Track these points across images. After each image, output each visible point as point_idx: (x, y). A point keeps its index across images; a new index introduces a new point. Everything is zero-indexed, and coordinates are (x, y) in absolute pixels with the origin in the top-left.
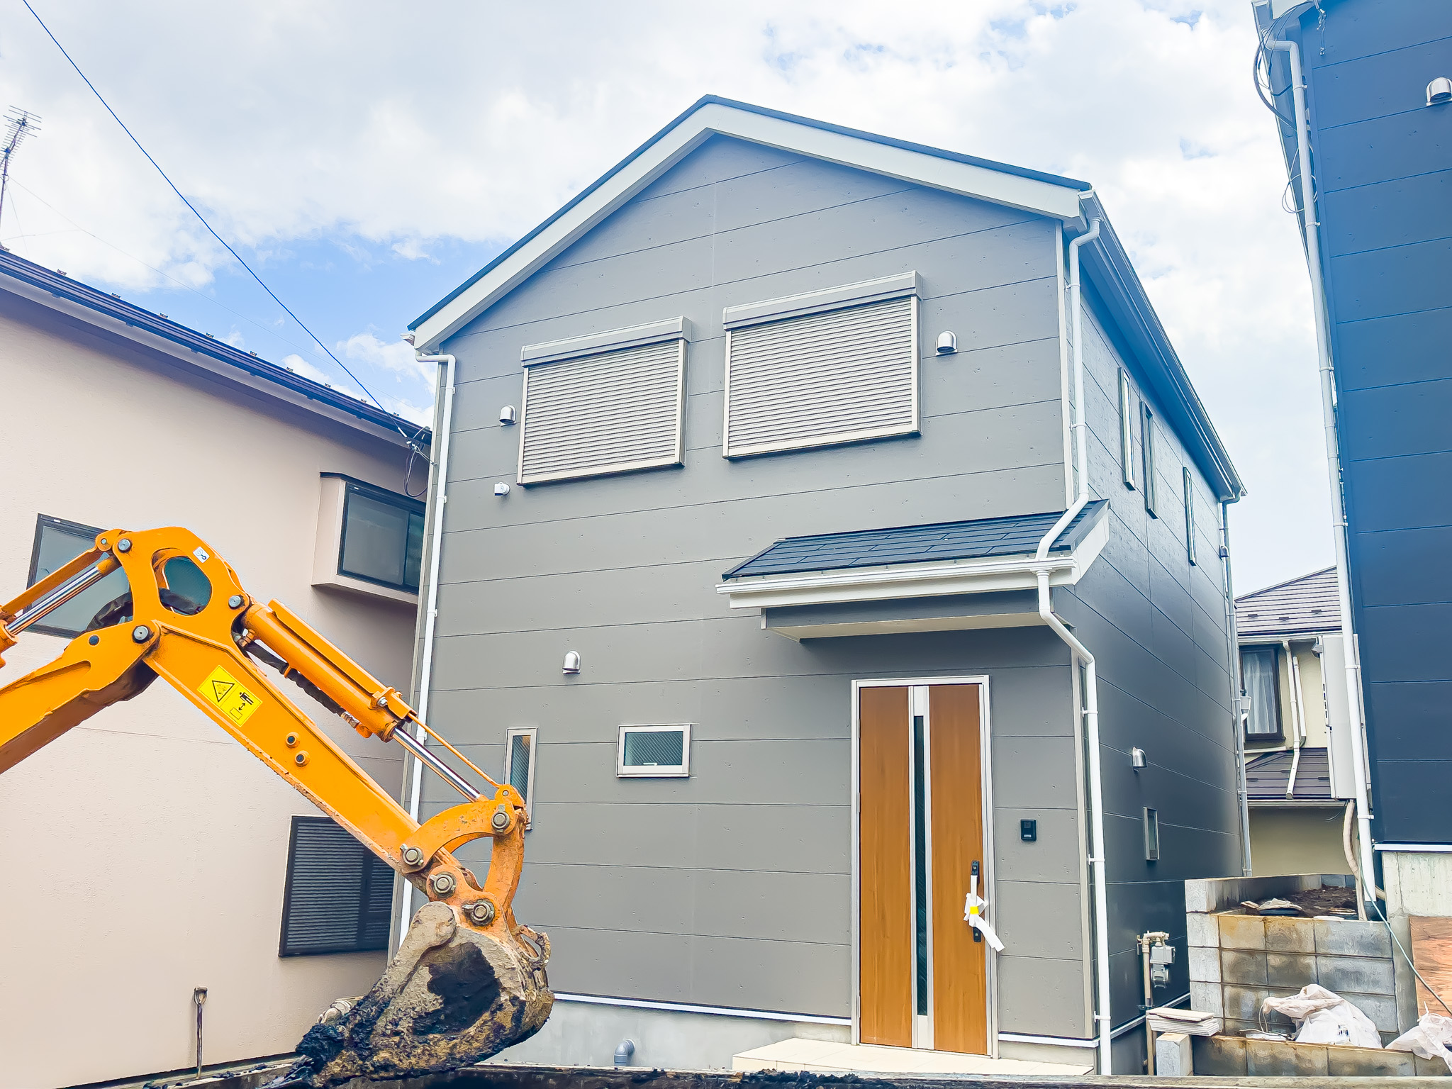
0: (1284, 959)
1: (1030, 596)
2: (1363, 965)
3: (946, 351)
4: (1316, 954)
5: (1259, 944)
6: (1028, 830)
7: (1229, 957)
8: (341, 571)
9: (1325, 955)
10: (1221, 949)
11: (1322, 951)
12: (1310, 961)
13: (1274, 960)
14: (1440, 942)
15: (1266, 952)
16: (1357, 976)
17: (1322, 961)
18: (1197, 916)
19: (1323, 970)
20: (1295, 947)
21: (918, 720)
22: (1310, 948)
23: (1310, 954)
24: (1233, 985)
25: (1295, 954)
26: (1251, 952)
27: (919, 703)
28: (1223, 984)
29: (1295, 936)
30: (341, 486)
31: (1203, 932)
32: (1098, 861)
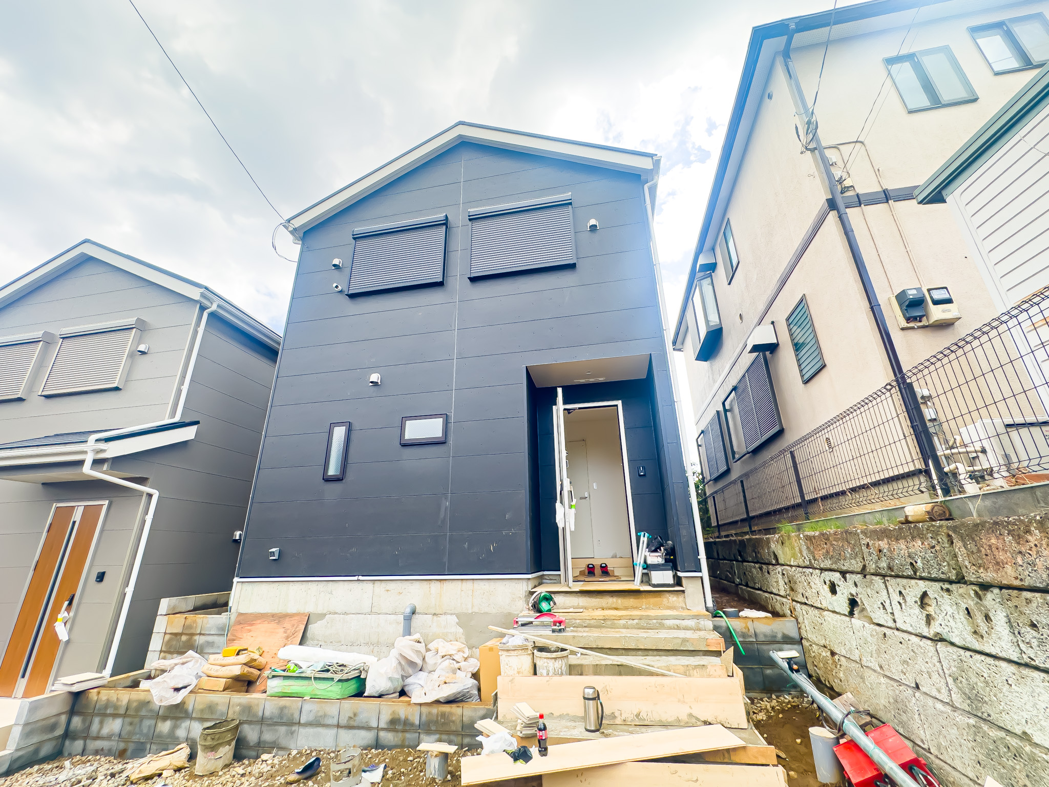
0: (188, 637)
1: (81, 463)
2: (215, 638)
3: (143, 353)
4: (200, 634)
5: (179, 630)
6: (101, 577)
7: (167, 637)
9: (203, 634)
10: (165, 633)
11: (203, 632)
12: (197, 638)
13: (184, 638)
14: (242, 626)
15: (181, 634)
16: (210, 644)
17: (202, 637)
18: (160, 617)
19: (201, 642)
20: (192, 631)
21: (74, 522)
22: (198, 632)
23: (197, 634)
24: (165, 652)
25: (192, 635)
26: (176, 634)
27: (77, 516)
28: (161, 651)
29: (195, 625)
31: (161, 625)
32: (130, 591)
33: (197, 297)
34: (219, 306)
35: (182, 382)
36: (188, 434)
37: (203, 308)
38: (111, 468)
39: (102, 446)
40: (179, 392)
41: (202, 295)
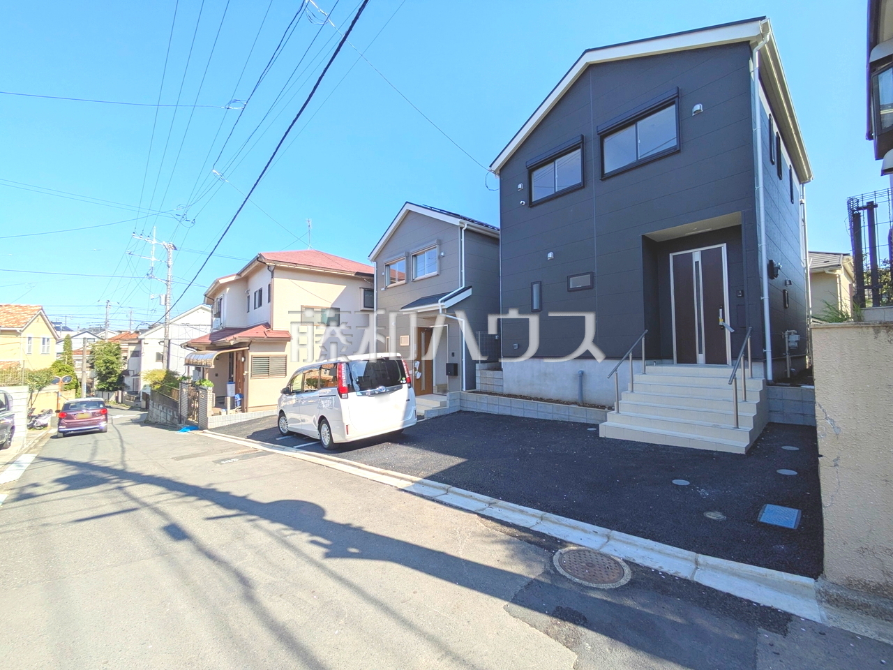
2: (499, 380)
3: (443, 256)
8: (365, 307)
10: (480, 377)
18: (477, 371)
19: (494, 381)
24: (482, 384)
30: (363, 290)
31: (478, 374)
32: (464, 360)
33: (458, 224)
34: (468, 225)
35: (461, 269)
36: (469, 293)
37: (461, 228)
38: (447, 312)
39: (443, 304)
40: (461, 273)
41: (460, 223)
